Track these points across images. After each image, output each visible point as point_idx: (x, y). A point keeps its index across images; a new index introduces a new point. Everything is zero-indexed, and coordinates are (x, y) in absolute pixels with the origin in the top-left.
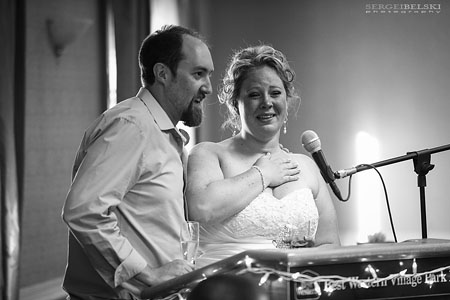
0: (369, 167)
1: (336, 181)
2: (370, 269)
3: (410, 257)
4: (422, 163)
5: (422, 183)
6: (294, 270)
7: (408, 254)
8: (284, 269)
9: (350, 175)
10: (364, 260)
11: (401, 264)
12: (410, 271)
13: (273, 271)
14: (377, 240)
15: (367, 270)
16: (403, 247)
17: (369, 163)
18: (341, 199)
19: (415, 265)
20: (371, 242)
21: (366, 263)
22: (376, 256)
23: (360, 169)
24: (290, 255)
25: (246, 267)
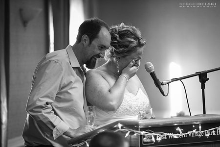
0: (177, 79)
1: (162, 86)
2: (178, 129)
3: (198, 123)
4: (203, 77)
5: (203, 87)
6: (142, 130)
7: (197, 122)
8: (137, 129)
9: (168, 83)
10: (176, 124)
11: (194, 126)
12: (198, 130)
13: (132, 130)
14: (181, 115)
15: (177, 129)
16: (194, 118)
17: (177, 78)
18: (164, 95)
19: (200, 127)
20: (178, 116)
21: (177, 126)
22: (181, 123)
23: (173, 80)
24: (140, 122)
25: (119, 128)
